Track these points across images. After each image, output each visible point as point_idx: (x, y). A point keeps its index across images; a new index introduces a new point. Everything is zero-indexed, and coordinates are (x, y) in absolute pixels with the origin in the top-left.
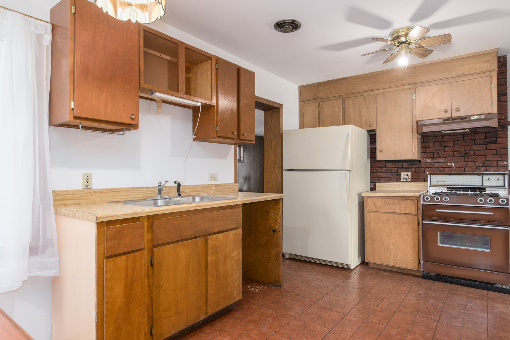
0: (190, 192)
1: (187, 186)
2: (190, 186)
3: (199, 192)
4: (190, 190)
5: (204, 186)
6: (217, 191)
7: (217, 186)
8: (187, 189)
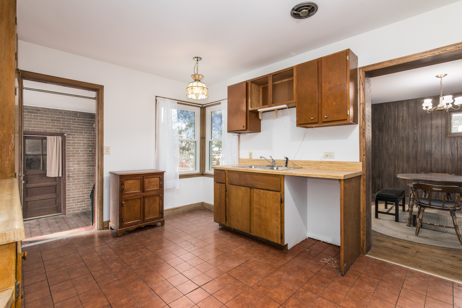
0: (301, 165)
1: (300, 161)
2: (303, 161)
3: (310, 166)
4: (302, 164)
5: (315, 162)
6: (330, 167)
7: (331, 163)
8: (300, 163)
